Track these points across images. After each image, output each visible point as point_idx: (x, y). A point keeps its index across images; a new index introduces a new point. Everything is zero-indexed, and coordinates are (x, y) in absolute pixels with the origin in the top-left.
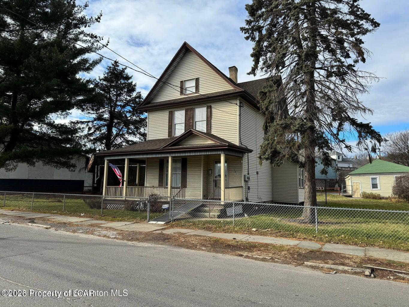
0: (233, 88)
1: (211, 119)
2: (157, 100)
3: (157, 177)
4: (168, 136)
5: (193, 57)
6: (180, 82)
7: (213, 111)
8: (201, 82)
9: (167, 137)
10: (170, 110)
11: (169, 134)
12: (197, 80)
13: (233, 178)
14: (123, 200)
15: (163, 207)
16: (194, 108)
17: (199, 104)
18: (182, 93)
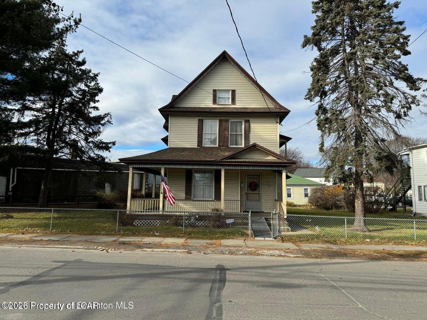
0: (273, 107)
1: (249, 134)
2: (182, 104)
3: (183, 188)
4: (198, 145)
5: (227, 68)
6: (212, 91)
7: (251, 126)
8: (237, 95)
9: (196, 147)
10: (200, 118)
11: (198, 144)
12: (234, 92)
13: (266, 192)
14: (160, 215)
15: (227, 222)
16: (229, 120)
17: (236, 117)
18: (215, 102)
